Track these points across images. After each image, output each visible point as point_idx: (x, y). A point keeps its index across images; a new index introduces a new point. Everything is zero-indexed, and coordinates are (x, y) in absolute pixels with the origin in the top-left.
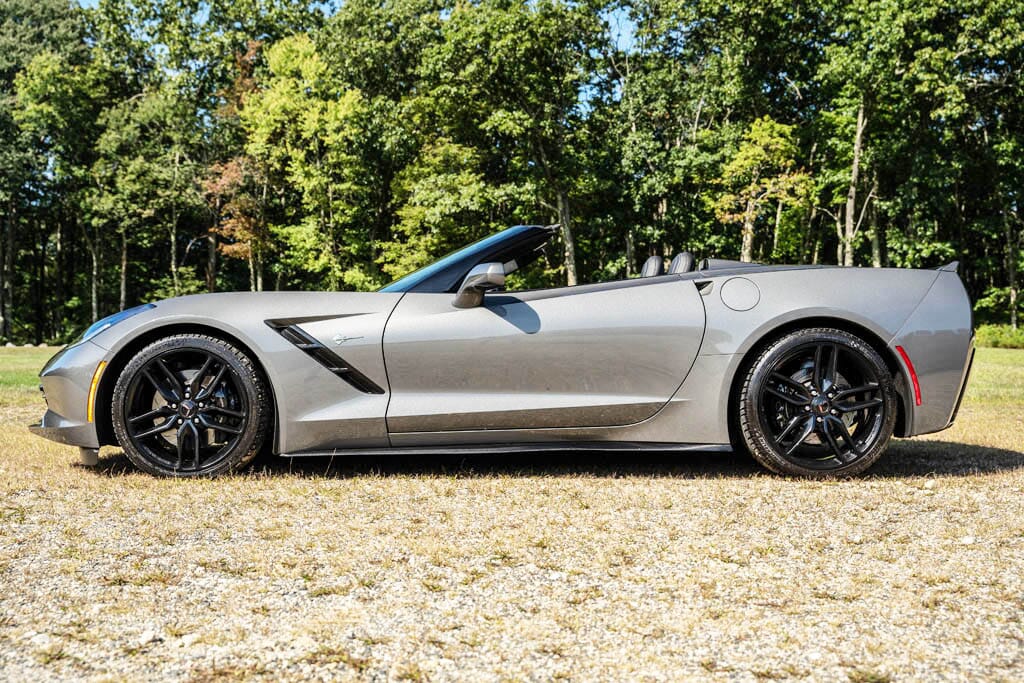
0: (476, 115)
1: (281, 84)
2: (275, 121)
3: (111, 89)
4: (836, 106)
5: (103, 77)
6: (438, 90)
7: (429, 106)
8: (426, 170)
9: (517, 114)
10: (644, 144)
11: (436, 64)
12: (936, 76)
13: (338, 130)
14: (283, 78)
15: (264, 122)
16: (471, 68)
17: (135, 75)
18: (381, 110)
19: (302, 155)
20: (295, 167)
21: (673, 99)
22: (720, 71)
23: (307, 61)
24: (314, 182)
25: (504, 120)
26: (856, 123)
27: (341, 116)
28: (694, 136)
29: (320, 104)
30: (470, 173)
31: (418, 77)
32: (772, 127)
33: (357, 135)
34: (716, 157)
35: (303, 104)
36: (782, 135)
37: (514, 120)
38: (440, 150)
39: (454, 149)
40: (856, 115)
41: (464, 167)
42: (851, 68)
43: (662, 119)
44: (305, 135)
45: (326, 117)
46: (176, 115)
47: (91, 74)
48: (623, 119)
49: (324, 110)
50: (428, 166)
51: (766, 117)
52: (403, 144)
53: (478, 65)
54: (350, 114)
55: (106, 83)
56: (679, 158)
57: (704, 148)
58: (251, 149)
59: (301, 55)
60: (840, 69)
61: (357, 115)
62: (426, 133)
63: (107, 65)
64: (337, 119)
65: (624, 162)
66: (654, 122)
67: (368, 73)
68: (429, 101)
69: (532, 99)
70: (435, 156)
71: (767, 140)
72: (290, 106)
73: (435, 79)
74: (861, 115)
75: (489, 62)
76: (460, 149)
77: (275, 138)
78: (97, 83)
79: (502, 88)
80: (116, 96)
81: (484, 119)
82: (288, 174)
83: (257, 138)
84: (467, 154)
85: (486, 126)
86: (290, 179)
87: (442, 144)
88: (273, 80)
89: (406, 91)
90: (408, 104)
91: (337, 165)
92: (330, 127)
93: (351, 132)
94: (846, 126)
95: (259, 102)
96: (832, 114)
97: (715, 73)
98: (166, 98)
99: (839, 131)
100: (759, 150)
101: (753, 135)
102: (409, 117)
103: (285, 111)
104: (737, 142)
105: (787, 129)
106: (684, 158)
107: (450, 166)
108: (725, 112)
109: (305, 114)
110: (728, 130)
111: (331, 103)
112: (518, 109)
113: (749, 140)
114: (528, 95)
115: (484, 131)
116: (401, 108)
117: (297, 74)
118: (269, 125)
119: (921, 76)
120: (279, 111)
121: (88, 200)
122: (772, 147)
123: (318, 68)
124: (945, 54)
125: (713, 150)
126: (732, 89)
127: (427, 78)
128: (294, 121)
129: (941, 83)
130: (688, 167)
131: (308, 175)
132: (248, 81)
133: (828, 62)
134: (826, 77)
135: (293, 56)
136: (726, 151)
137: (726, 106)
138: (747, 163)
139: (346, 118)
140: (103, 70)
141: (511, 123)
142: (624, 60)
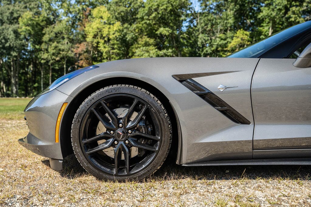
0: (154, 30)
1: (97, 21)
2: (95, 31)
3: (47, 22)
4: (262, 26)
5: (45, 19)
6: (143, 22)
7: (140, 27)
8: (140, 46)
9: (167, 29)
10: (205, 38)
11: (143, 14)
12: (297, 16)
13: (114, 34)
14: (97, 19)
15: (92, 32)
16: (153, 15)
17: (54, 19)
18: (126, 28)
19: (103, 41)
20: (101, 45)
21: (212, 25)
22: (227, 17)
23: (104, 14)
24: (107, 49)
25: (163, 31)
26: (269, 31)
27: (115, 30)
28: (218, 36)
29: (108, 26)
30: (153, 46)
31: (137, 18)
32: (243, 32)
33: (119, 35)
34: (226, 42)
35: (103, 26)
36: (246, 35)
37: (166, 30)
38: (144, 40)
39: (148, 40)
40: (269, 29)
41: (151, 45)
42: (270, 14)
43: (210, 30)
44: (104, 35)
45: (110, 30)
46: (66, 30)
47: (41, 18)
48: (198, 30)
49: (109, 28)
50: (140, 44)
51: (242, 29)
52: (132, 38)
53: (156, 14)
54: (117, 29)
55: (46, 20)
56: (215, 42)
57: (222, 39)
58: (88, 40)
59: (103, 12)
60: (266, 14)
61: (119, 29)
62: (139, 35)
63: (46, 15)
64: (113, 30)
65: (199, 43)
66: (207, 31)
67: (122, 17)
68: (140, 25)
69: (171, 24)
70: (142, 41)
71: (242, 36)
72: (100, 27)
73: (142, 19)
74: (271, 29)
75: (158, 13)
76: (150, 39)
77: (95, 36)
78: (43, 21)
79: (163, 21)
80: (48, 25)
81: (156, 31)
82: (100, 47)
83: (90, 36)
84: (152, 41)
85: (158, 32)
86: (99, 49)
87: (144, 38)
88: (94, 19)
89: (134, 22)
90: (134, 26)
91: (113, 44)
92: (111, 33)
93: (117, 34)
94: (266, 32)
95: (90, 26)
96: (261, 28)
97: (225, 17)
98: (63, 25)
99: (263, 33)
100: (239, 39)
101: (237, 35)
102: (135, 30)
103: (98, 28)
104: (232, 38)
105: (248, 33)
106: (216, 42)
107: (147, 44)
108: (228, 29)
109: (104, 29)
110: (229, 34)
111: (111, 26)
112: (167, 27)
113: (236, 37)
114: (170, 23)
115: (157, 34)
116: (132, 27)
117: (101, 18)
118: (93, 32)
119: (292, 16)
120: (96, 28)
121: (40, 55)
122: (244, 39)
123: (107, 15)
124: (299, 9)
125: (225, 40)
126: (231, 21)
128: (100, 31)
129: (298, 18)
130: (218, 45)
131: (105, 47)
132: (87, 20)
133: (262, 12)
134: (262, 17)
135: (100, 12)
136: (229, 40)
137: (228, 27)
138: (235, 43)
139: (116, 31)
140: (44, 17)
141: (165, 32)
142: (197, 13)
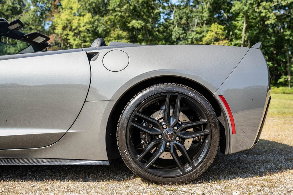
0: (127, 22)
1: (66, 11)
2: (64, 23)
3: (12, 12)
4: (237, 20)
5: (9, 8)
6: (115, 14)
7: (113, 19)
8: (111, 39)
9: (139, 21)
10: (179, 31)
11: (114, 5)
12: (267, 11)
13: (84, 26)
14: (67, 10)
15: (60, 23)
16: (125, 7)
17: (21, 8)
18: (98, 20)
19: (73, 34)
20: (70, 37)
21: (188, 18)
22: (203, 10)
23: (74, 4)
24: (76, 42)
25: (136, 23)
26: (243, 26)
27: (85, 21)
28: (195, 29)
29: (78, 18)
30: (125, 40)
31: (109, 10)
32: (218, 27)
33: (91, 28)
34: (201, 36)
35: (73, 18)
36: (221, 29)
37: (138, 23)
38: (116, 32)
39: (121, 32)
40: (243, 23)
41: (123, 38)
42: (241, 8)
43: (185, 24)
44: (74, 27)
45: (80, 22)
46: (33, 21)
47: (5, 7)
48: (173, 24)
49: (79, 20)
50: (112, 37)
51: (216, 23)
52: (104, 31)
53: (127, 6)
54: (88, 21)
55: (11, 10)
56: (190, 36)
57: (197, 33)
58: (56, 31)
59: (72, 2)
60: (238, 8)
61: (90, 22)
62: (112, 27)
63: (10, 4)
64: (83, 22)
65: (173, 37)
66: (182, 25)
67: (94, 8)
68: (113, 17)
69: (145, 17)
70: (115, 34)
71: (216, 30)
72: (69, 18)
73: (114, 10)
74: (245, 23)
75: (130, 5)
76: (122, 32)
77: (64, 28)
78: (7, 10)
79: (135, 14)
80: (14, 14)
81: (129, 23)
82: (69, 40)
83: (58, 28)
84: (125, 34)
85: (130, 25)
86: (69, 41)
87: (117, 31)
88: (64, 10)
89: (106, 14)
90: (106, 18)
91: (84, 37)
92: (82, 25)
93: (88, 26)
94: (240, 26)
95: (59, 17)
96: (236, 23)
97: (201, 10)
98: (29, 15)
99: (238, 28)
100: (214, 33)
101: (212, 29)
102: (106, 22)
103: (68, 20)
104: (207, 31)
105: (222, 27)
106: (191, 36)
107: (119, 37)
108: (204, 22)
109: (74, 21)
110: (205, 28)
111: (81, 18)
112: (140, 20)
113: (211, 30)
114: (143, 15)
115: (129, 27)
116: (104, 19)
117: (71, 8)
118: (62, 24)
119: (263, 11)
120: (65, 19)
122: (218, 33)
123: (78, 6)
124: (270, 4)
125: (200, 33)
126: (206, 15)
127: (112, 10)
128: (70, 23)
129: (268, 13)
130: (192, 39)
131: (75, 40)
132: (56, 10)
133: (235, 6)
134: (234, 11)
135: (70, 2)
136: (204, 34)
137: (204, 20)
138: (210, 38)
139: (87, 23)
140: (9, 6)
141: (137, 24)
142: (174, 6)
